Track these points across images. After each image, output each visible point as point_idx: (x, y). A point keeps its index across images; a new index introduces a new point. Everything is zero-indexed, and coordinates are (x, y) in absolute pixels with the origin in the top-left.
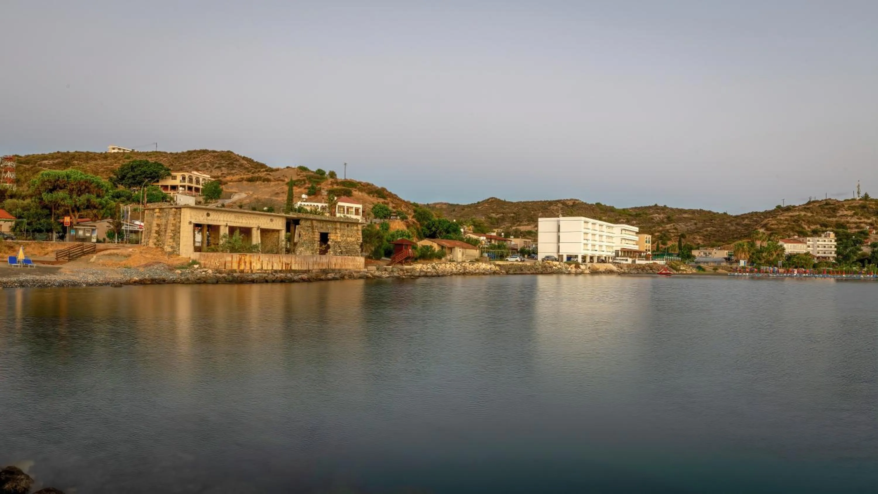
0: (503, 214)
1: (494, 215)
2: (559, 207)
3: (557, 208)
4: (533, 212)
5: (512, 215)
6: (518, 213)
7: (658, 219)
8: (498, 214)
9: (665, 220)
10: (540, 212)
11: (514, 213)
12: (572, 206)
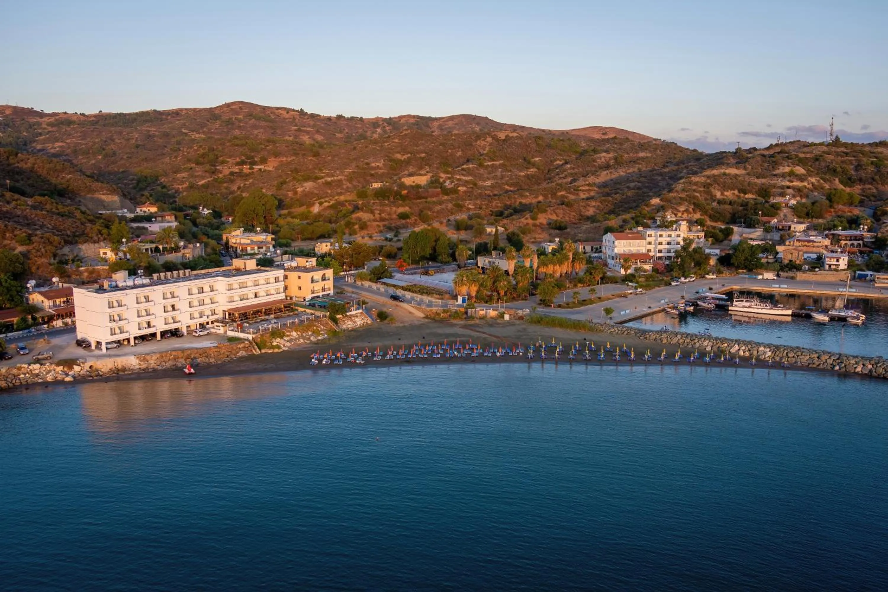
0: (411, 154)
1: (398, 156)
2: (487, 142)
3: (485, 143)
4: (450, 151)
5: (423, 155)
6: (430, 153)
7: (603, 160)
8: (404, 155)
9: (612, 162)
10: (460, 150)
11: (426, 153)
12: (504, 140)
